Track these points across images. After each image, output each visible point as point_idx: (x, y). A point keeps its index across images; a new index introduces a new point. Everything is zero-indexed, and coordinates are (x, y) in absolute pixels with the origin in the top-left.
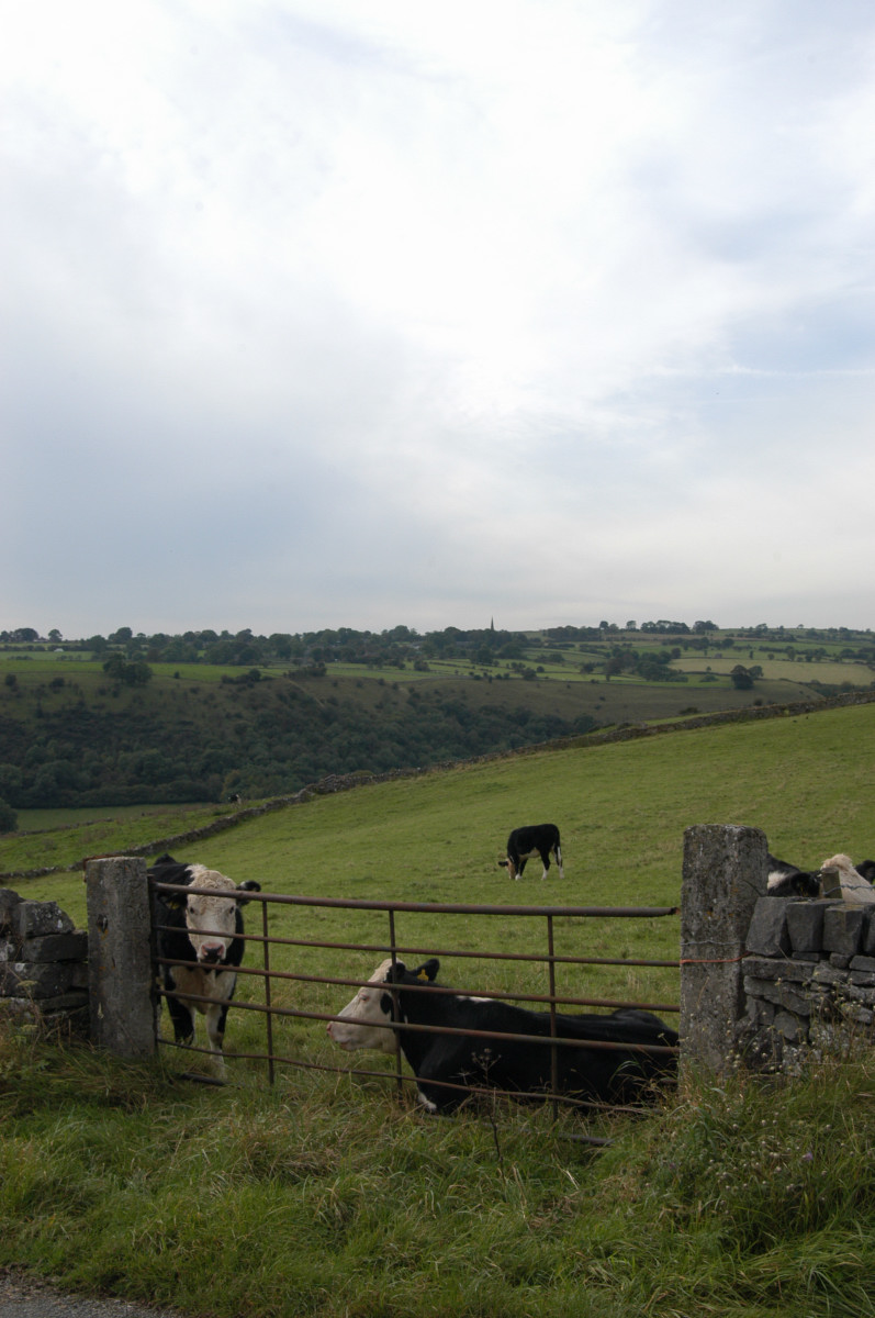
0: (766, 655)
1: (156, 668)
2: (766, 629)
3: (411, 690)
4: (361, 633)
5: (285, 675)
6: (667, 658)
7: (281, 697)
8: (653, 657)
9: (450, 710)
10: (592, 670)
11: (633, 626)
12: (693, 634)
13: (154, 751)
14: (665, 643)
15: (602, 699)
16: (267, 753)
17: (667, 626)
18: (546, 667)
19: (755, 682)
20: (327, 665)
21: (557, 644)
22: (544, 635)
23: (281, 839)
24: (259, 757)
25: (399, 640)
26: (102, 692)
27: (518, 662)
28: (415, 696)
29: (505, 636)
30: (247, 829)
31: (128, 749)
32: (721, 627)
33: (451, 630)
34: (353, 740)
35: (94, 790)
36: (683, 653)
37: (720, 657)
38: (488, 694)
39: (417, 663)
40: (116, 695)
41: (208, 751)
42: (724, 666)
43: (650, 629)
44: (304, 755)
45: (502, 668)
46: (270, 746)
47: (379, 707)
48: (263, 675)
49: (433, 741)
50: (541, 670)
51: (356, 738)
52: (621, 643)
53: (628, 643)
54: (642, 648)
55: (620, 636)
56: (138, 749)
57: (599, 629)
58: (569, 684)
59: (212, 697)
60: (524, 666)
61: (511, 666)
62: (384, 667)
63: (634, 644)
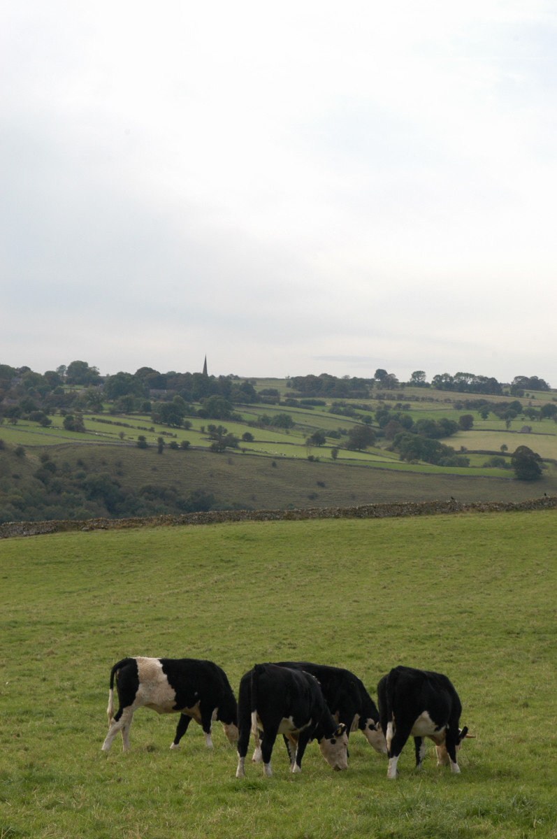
3: (44, 458)
9: (96, 491)
10: (324, 441)
11: (420, 379)
14: (458, 406)
15: (321, 484)
17: (470, 381)
19: (544, 470)
21: (299, 400)
22: (289, 385)
25: (70, 382)
27: (217, 423)
28: (48, 466)
29: (226, 384)
33: (145, 372)
36: (478, 421)
37: (528, 431)
38: (154, 469)
39: (70, 419)
43: (444, 383)
45: (195, 435)
50: (248, 437)
52: (394, 403)
53: (404, 403)
54: (420, 412)
55: (395, 393)
57: (370, 382)
58: (275, 461)
60: (226, 431)
61: (206, 430)
62: (20, 422)
63: (413, 405)
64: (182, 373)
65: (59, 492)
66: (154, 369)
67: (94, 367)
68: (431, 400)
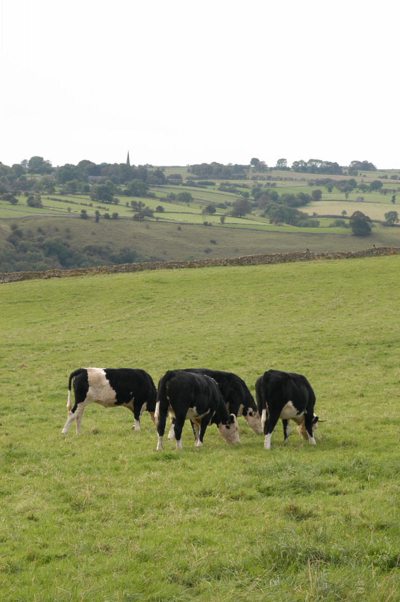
3: (14, 227)
6: (305, 200)
9: (52, 250)
10: (215, 211)
11: (283, 164)
14: (311, 184)
15: (213, 242)
17: (319, 165)
19: (373, 228)
21: (196, 181)
22: (189, 171)
27: (137, 200)
28: (17, 232)
29: (143, 172)
33: (85, 164)
36: (325, 194)
37: (361, 200)
38: (93, 234)
39: (31, 198)
43: (300, 167)
45: (122, 208)
50: (160, 209)
52: (265, 183)
53: (272, 182)
54: (284, 188)
55: (265, 175)
57: (248, 167)
58: (180, 226)
60: (144, 205)
61: (130, 205)
63: (279, 183)
64: (112, 163)
65: (25, 251)
66: (91, 161)
67: (48, 161)
68: (291, 179)
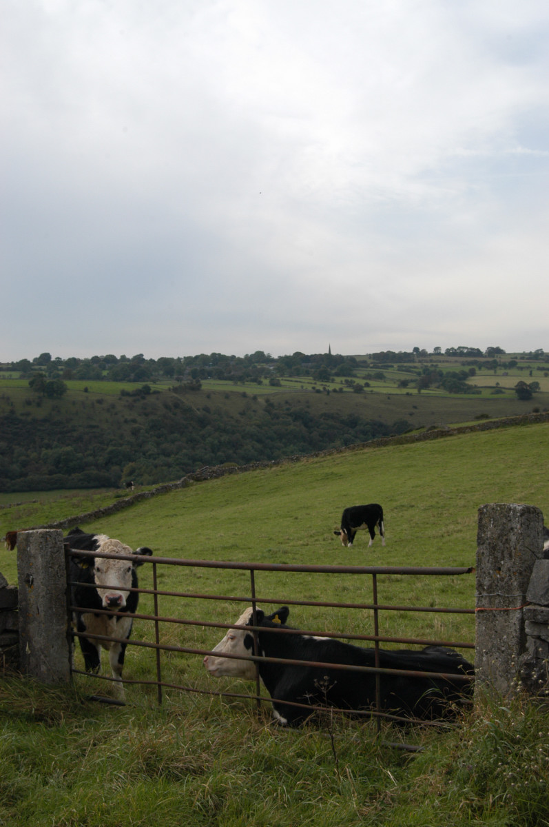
0: (542, 373)
1: (69, 384)
2: (543, 353)
3: (267, 401)
4: (228, 357)
5: (169, 389)
6: (465, 376)
7: (166, 407)
8: (454, 375)
9: (297, 417)
10: (407, 385)
11: (438, 351)
12: (486, 357)
13: (69, 448)
15: (415, 407)
16: (156, 450)
17: (465, 351)
18: (372, 383)
20: (202, 382)
21: (380, 365)
22: (370, 358)
23: (167, 516)
24: (150, 453)
25: (258, 362)
26: (28, 403)
27: (349, 379)
28: (270, 405)
29: (340, 359)
30: (141, 508)
31: (48, 446)
32: (507, 352)
33: (298, 354)
34: (222, 439)
35: (22, 479)
36: (478, 372)
37: (506, 375)
38: (326, 404)
39: (272, 380)
40: (39, 405)
41: (110, 448)
42: (509, 382)
43: (452, 353)
44: (185, 451)
45: (337, 383)
46: (158, 444)
47: (243, 414)
48: (152, 390)
49: (284, 440)
50: (367, 385)
51: (225, 438)
52: (429, 364)
53: (435, 364)
54: (446, 368)
55: (428, 359)
56: (56, 447)
58: (389, 396)
59: (113, 406)
60: (354, 382)
61: (344, 382)
62: (246, 383)
63: (440, 364)
68: (447, 362)
